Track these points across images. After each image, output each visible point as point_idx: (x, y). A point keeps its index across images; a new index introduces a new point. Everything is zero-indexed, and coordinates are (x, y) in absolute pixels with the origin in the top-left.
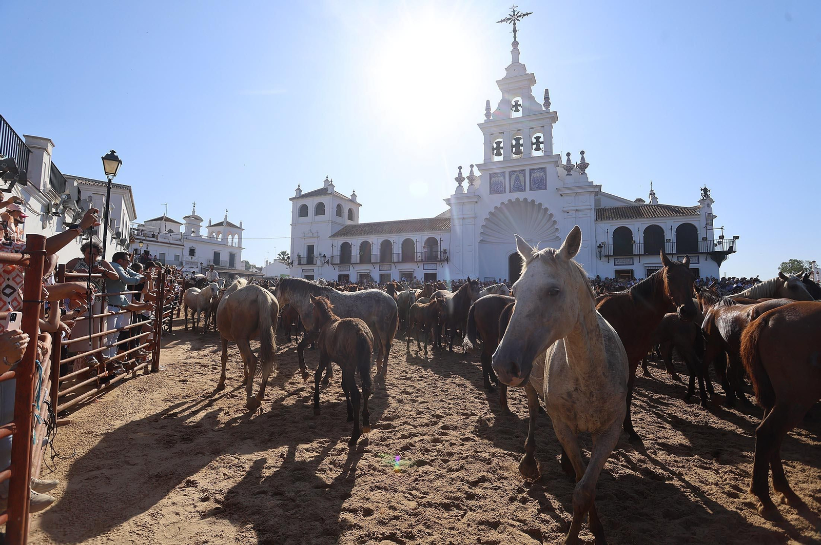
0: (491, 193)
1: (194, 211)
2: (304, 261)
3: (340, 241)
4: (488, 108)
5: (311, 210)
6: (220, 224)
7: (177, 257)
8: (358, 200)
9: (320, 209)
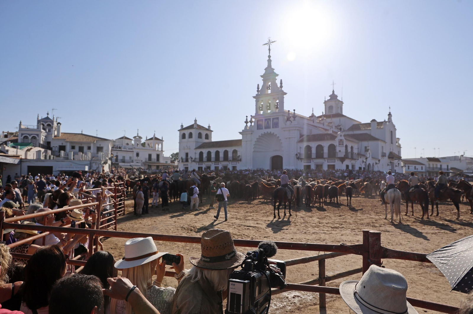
0: (257, 129)
1: (138, 134)
2: (184, 160)
3: (199, 151)
4: (258, 88)
5: (187, 136)
6: (151, 139)
7: (130, 158)
8: (211, 129)
9: (191, 135)
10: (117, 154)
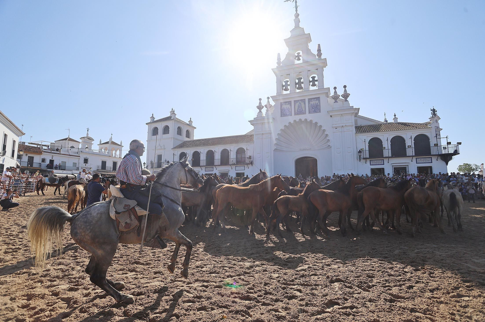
0: (281, 116)
1: (88, 134)
2: (155, 165)
3: (179, 152)
4: (279, 59)
5: (160, 131)
6: (107, 143)
7: (75, 164)
8: (193, 125)
9: (166, 130)
10: (52, 158)
